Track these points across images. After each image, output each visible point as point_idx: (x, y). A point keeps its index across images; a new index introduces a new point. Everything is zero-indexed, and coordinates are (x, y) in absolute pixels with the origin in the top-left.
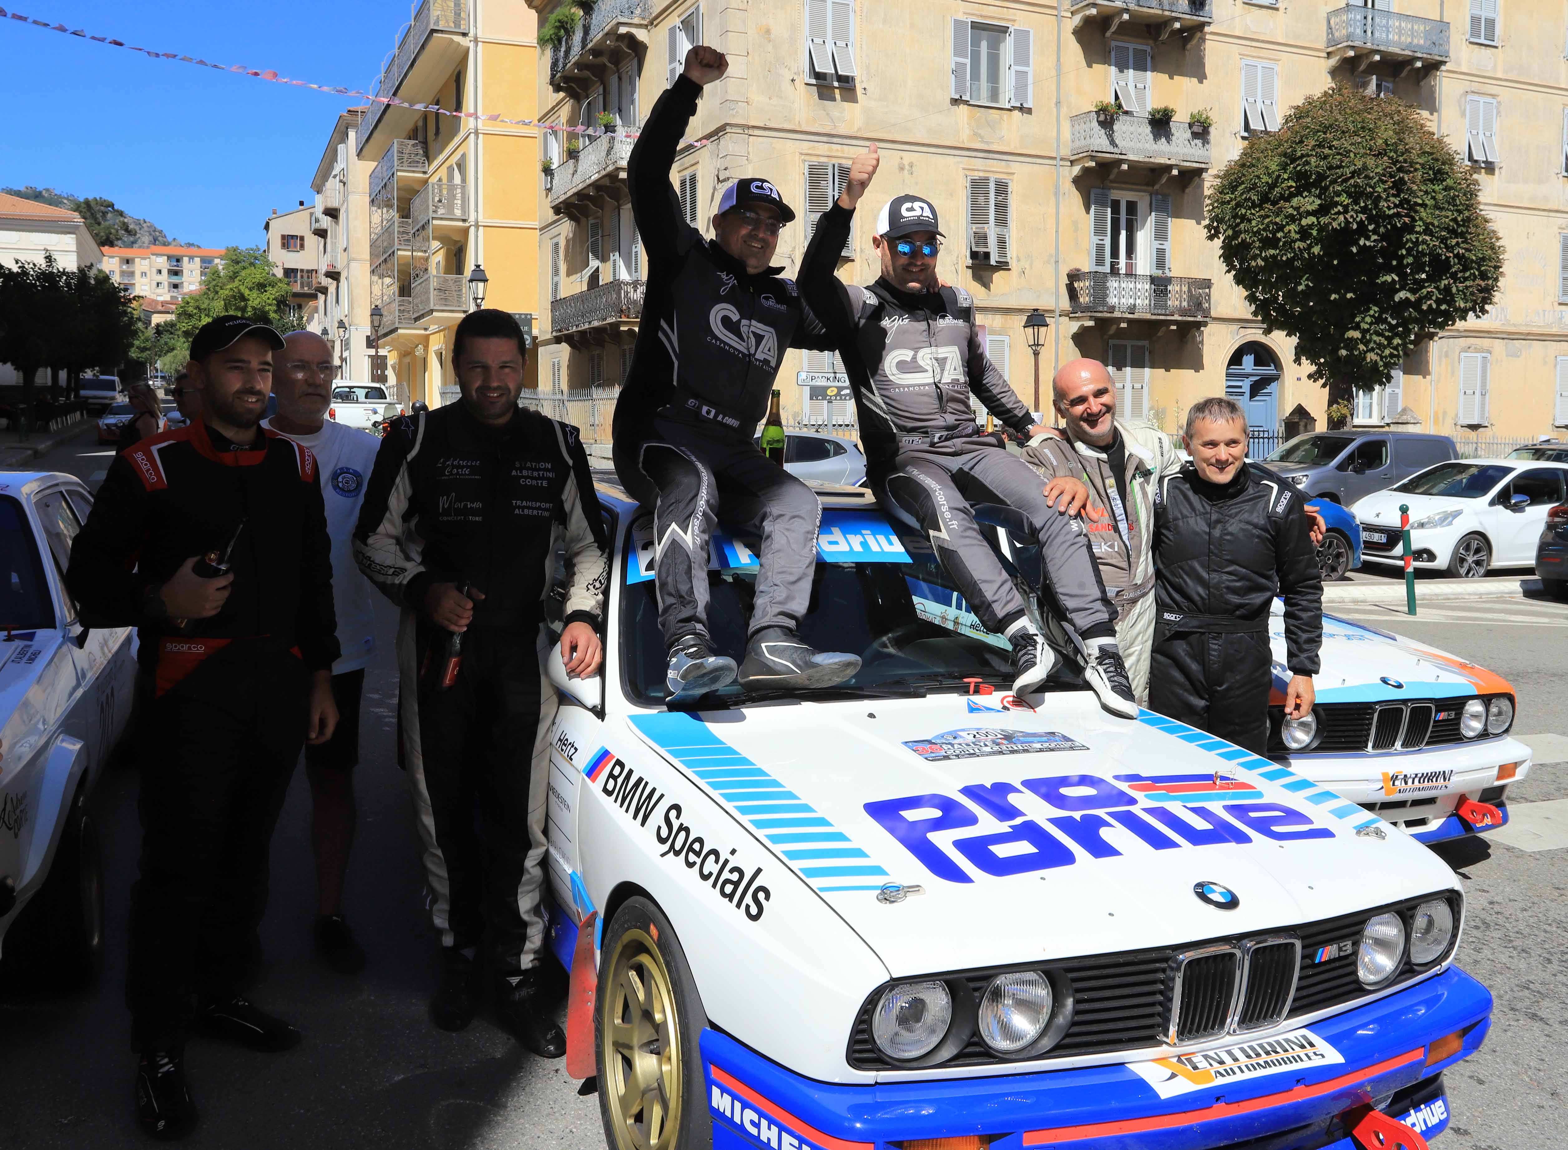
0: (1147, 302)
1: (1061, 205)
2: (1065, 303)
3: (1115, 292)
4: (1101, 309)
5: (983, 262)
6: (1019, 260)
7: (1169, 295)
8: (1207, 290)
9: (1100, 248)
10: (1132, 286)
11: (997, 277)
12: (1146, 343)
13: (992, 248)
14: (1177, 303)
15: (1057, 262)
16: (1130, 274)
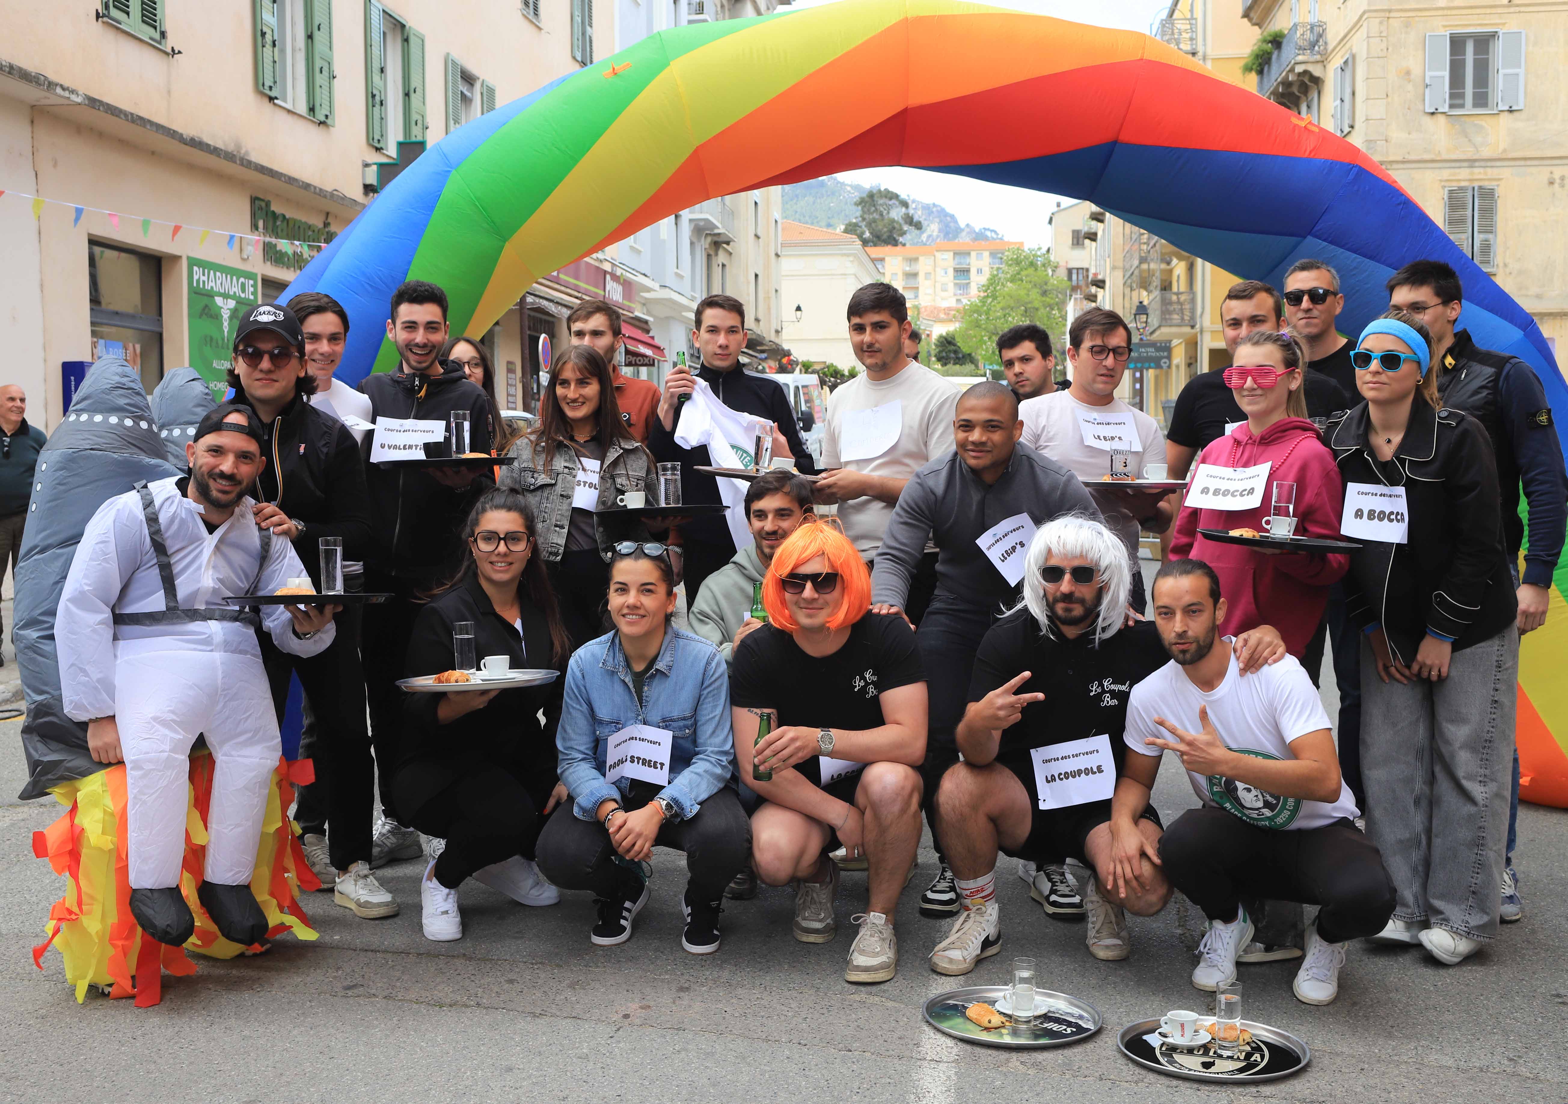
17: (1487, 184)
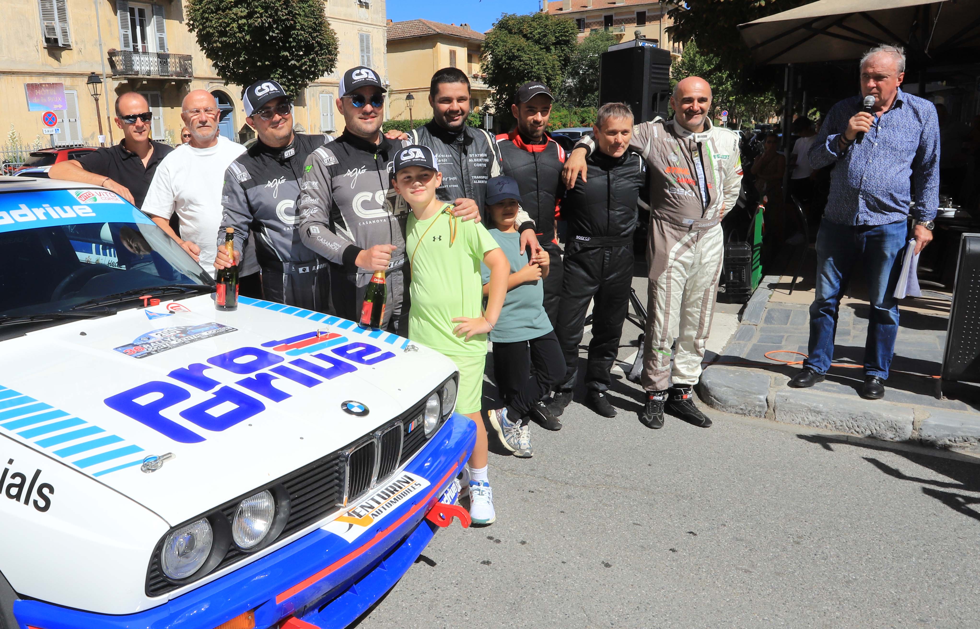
0: (157, 68)
1: (99, 11)
2: (108, 70)
3: (138, 63)
4: (130, 73)
5: (54, 45)
6: (77, 44)
7: (169, 65)
8: (190, 62)
9: (126, 37)
10: (147, 59)
11: (64, 54)
12: (159, 93)
13: (59, 35)
14: (174, 69)
15: (100, 45)
16: (145, 52)
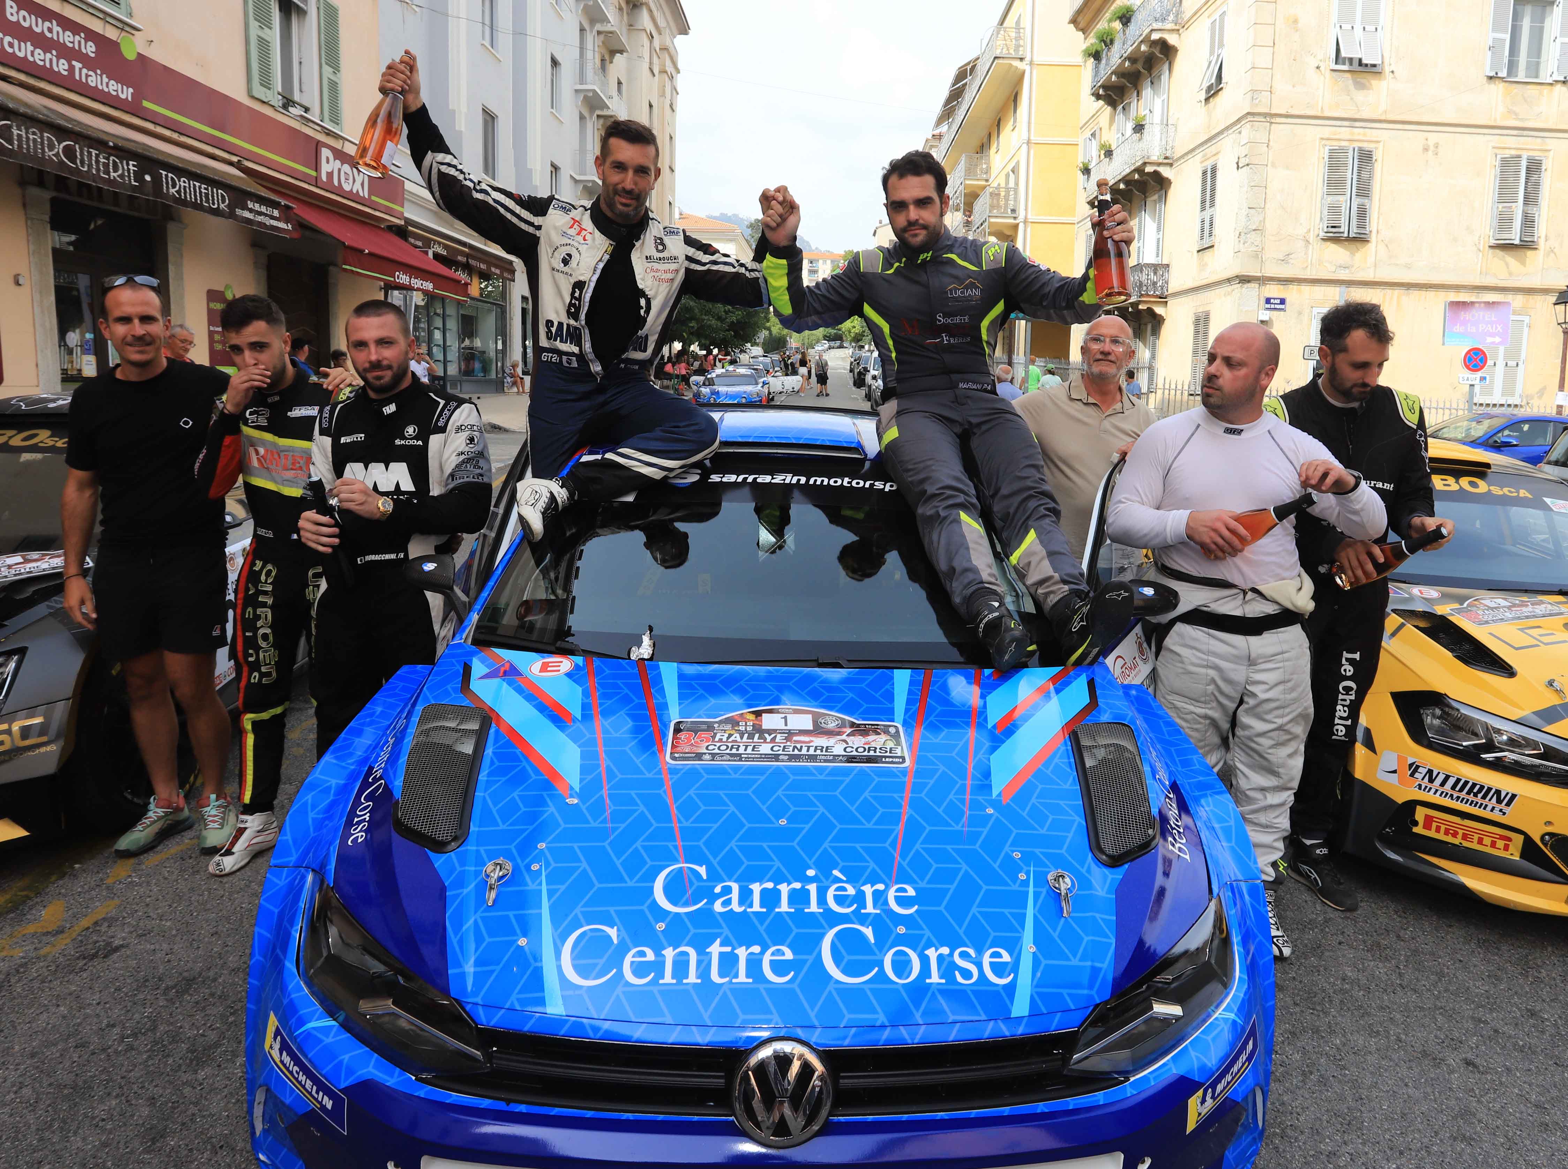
6: (1547, 239)
17: (1367, 146)
